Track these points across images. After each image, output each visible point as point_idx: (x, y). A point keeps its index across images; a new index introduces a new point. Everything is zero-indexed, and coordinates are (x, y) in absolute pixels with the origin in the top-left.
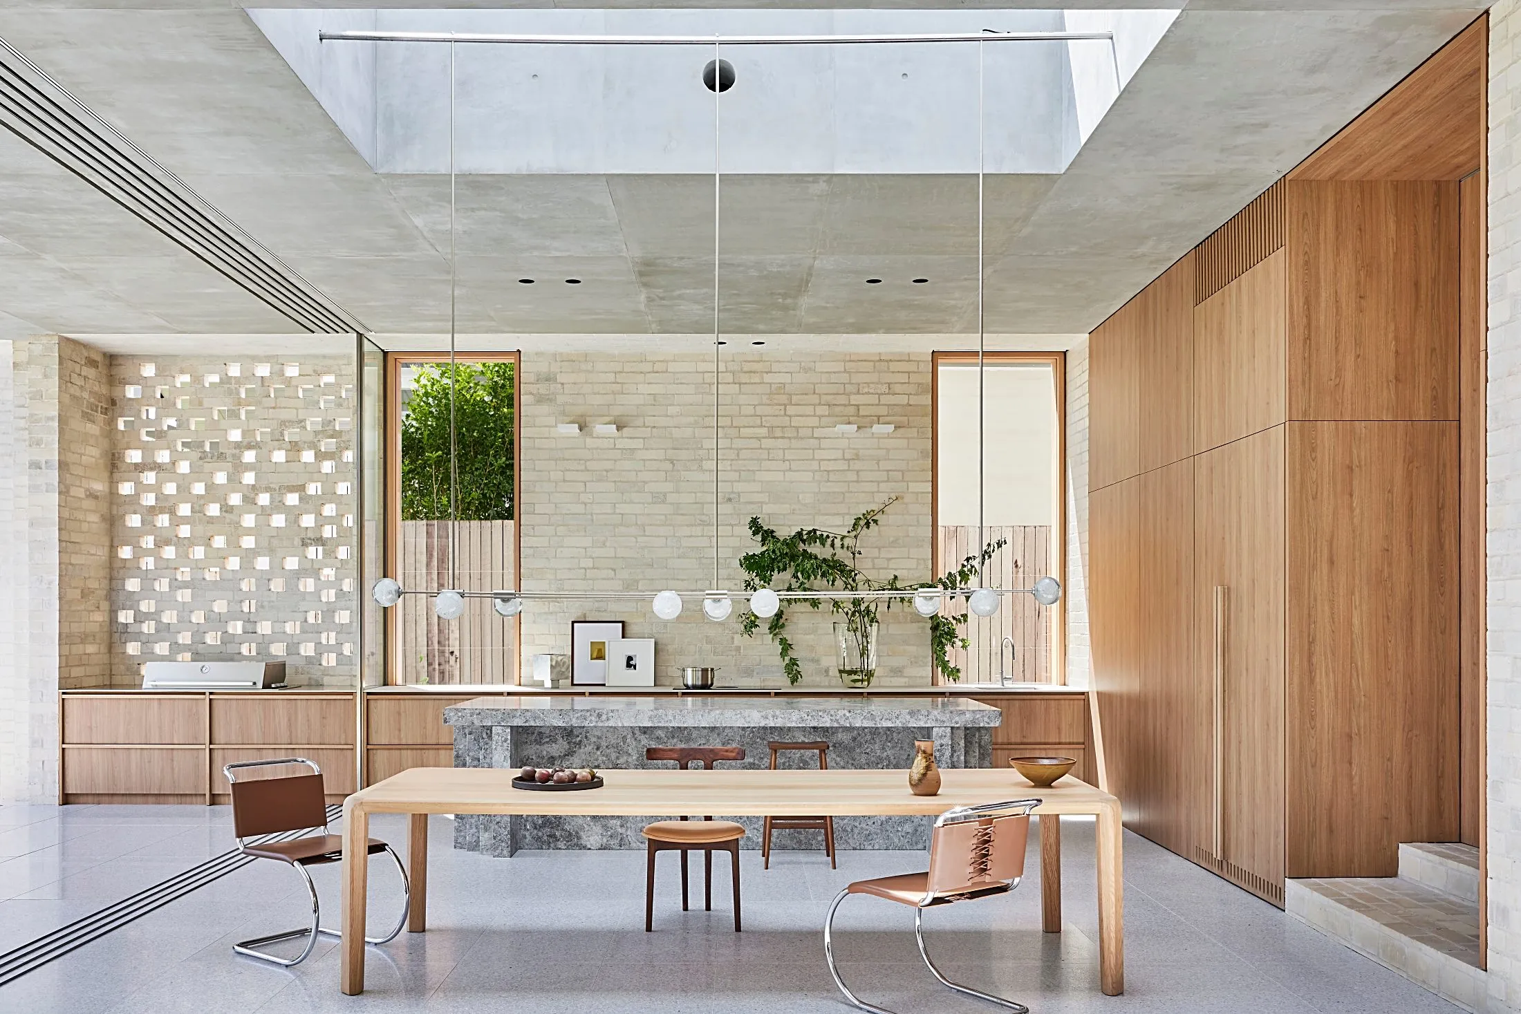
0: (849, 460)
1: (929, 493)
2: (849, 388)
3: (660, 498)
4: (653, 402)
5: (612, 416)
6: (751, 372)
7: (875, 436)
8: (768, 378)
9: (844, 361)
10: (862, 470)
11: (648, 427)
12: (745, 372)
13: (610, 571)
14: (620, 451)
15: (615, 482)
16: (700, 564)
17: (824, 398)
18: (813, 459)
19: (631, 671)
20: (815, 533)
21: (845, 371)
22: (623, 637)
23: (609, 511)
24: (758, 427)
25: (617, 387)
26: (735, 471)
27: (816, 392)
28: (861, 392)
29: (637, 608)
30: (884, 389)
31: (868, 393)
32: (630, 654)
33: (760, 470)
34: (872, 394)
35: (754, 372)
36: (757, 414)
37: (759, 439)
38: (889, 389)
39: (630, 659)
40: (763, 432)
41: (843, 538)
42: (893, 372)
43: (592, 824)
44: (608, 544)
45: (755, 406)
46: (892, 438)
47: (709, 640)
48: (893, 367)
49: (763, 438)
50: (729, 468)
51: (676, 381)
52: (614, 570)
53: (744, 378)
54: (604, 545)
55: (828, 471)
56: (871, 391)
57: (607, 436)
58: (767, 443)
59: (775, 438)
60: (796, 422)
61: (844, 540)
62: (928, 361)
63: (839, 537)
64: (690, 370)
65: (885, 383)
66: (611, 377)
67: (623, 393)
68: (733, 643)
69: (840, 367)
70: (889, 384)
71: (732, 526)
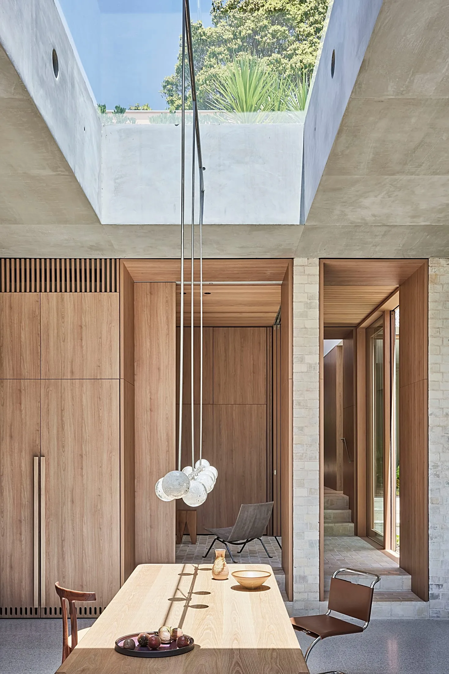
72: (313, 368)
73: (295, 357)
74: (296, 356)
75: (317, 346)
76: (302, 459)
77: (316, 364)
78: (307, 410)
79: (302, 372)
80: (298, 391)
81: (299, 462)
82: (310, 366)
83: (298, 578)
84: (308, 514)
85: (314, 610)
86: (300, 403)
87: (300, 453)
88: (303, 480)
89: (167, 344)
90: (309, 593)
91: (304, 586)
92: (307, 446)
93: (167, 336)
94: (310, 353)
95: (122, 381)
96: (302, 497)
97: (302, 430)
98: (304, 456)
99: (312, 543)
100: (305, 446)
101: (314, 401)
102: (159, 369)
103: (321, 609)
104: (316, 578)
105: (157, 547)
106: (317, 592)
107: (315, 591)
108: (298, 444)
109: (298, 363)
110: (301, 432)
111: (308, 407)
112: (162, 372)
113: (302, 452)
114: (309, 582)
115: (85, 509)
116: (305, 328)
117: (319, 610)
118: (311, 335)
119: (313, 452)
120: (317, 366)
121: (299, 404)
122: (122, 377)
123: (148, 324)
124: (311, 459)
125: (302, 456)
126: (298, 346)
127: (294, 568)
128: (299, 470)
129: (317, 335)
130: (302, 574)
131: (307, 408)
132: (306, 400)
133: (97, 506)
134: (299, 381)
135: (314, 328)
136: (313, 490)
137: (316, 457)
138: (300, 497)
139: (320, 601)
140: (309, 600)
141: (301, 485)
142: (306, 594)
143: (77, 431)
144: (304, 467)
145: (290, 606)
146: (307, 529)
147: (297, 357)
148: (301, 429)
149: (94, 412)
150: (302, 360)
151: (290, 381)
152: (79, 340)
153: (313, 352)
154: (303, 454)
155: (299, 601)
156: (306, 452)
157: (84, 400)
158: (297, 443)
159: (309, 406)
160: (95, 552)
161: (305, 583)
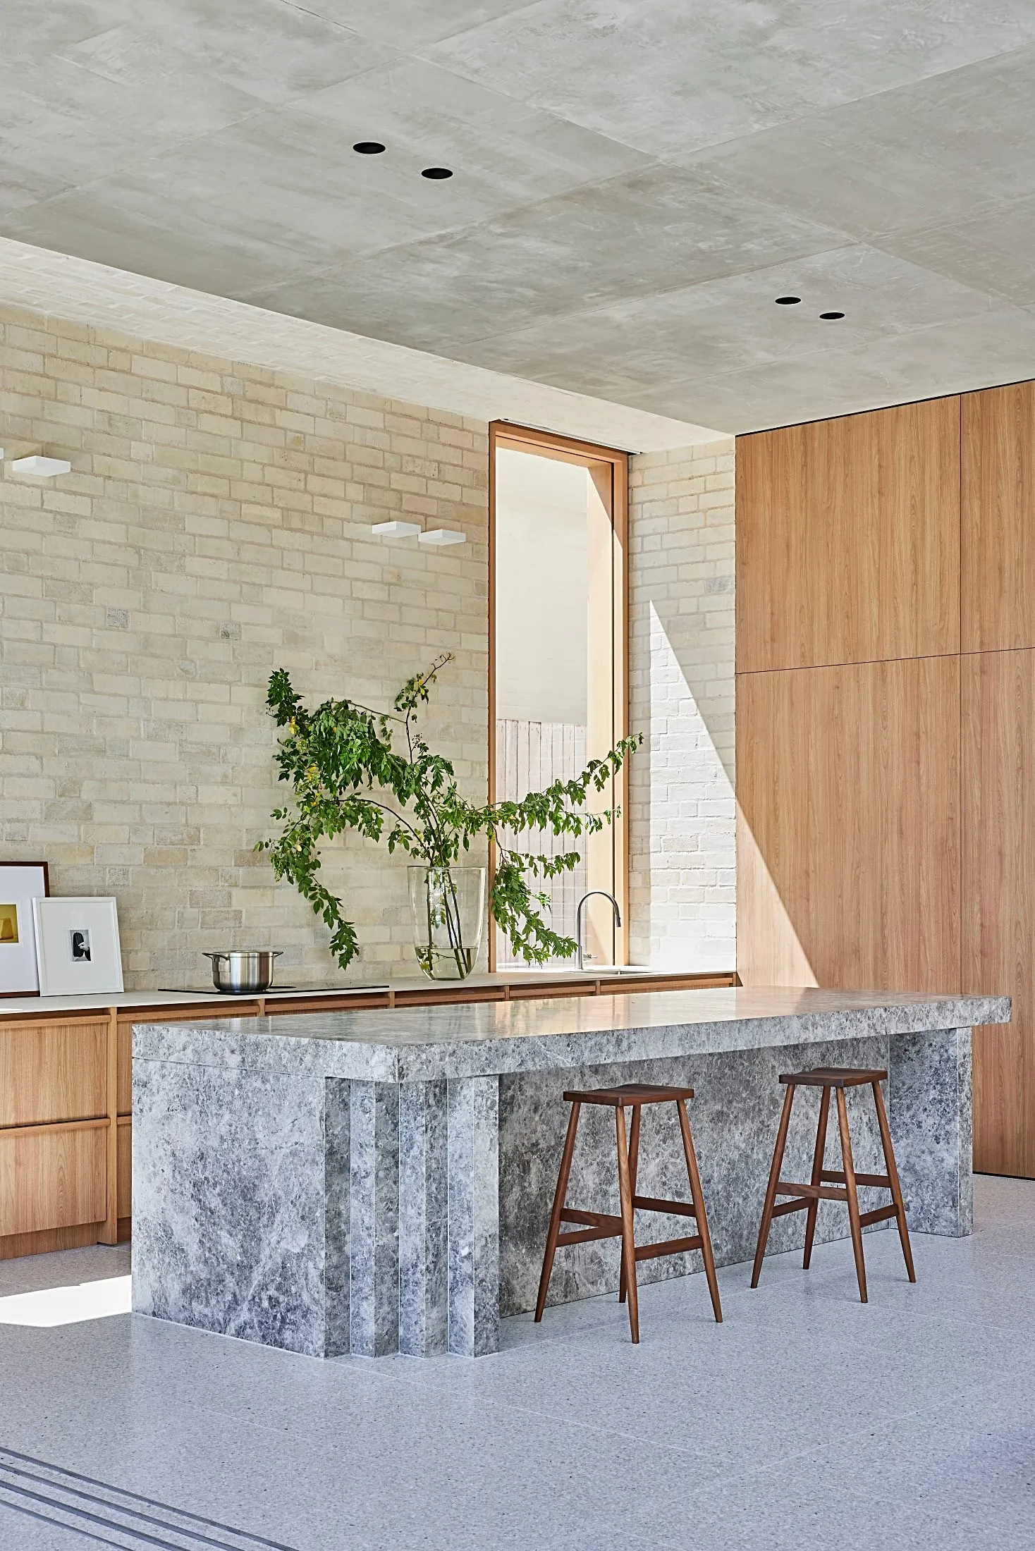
0: (390, 584)
1: (483, 653)
2: (391, 461)
3: (119, 620)
4: (107, 428)
5: (38, 442)
6: (257, 402)
7: (422, 548)
8: (283, 418)
9: (383, 411)
10: (406, 605)
11: (100, 475)
12: (250, 401)
13: (33, 759)
14: (51, 516)
15: (42, 577)
16: (181, 753)
17: (359, 471)
18: (343, 577)
19: (83, 963)
20: (346, 707)
21: (384, 430)
22: (47, 895)
23: (32, 637)
24: (268, 505)
25: (48, 385)
26: (235, 582)
27: (348, 459)
28: (404, 470)
29: (79, 837)
30: (432, 470)
31: (412, 473)
32: (78, 928)
33: (270, 586)
34: (418, 475)
35: (262, 403)
36: (267, 481)
37: (270, 528)
38: (439, 471)
39: (77, 938)
40: (275, 515)
41: (384, 718)
42: (444, 445)
43: (528, 1260)
44: (29, 704)
45: (264, 465)
46: (442, 555)
47: (194, 899)
48: (447, 435)
49: (275, 527)
50: (225, 577)
51: (144, 395)
52: (40, 758)
53: (249, 412)
54: (22, 706)
55: (363, 600)
56: (417, 471)
57: (29, 482)
58: (281, 537)
59: (291, 530)
60: (321, 506)
61: (387, 722)
62: (484, 435)
63: (378, 717)
64: (167, 379)
65: (436, 461)
66: (34, 362)
67: (56, 400)
68: (230, 905)
69: (376, 420)
70: (439, 463)
71: (230, 683)
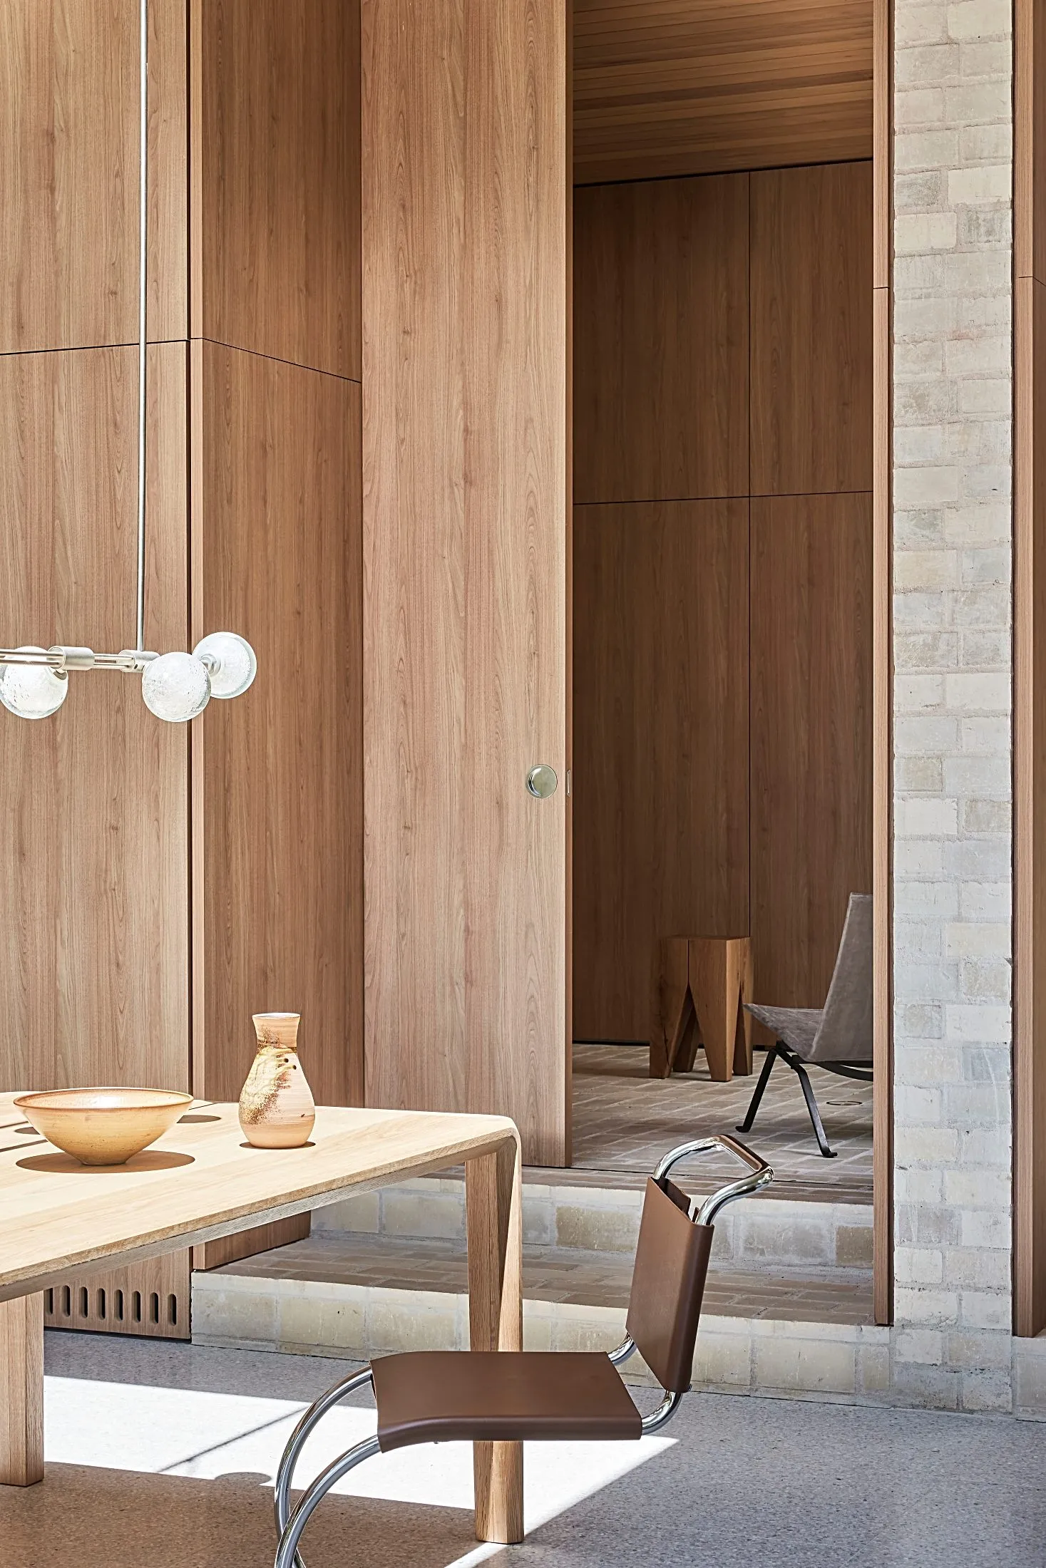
72: (983, 230)
73: (902, 185)
74: (907, 178)
75: (1000, 121)
76: (934, 663)
77: (997, 206)
78: (957, 427)
79: (935, 253)
80: (915, 342)
81: (917, 673)
82: (971, 220)
83: (915, 1218)
84: (959, 918)
85: (987, 1375)
86: (922, 396)
87: (922, 632)
88: (939, 757)
89: (532, 190)
90: (964, 1294)
91: (944, 1258)
92: (956, 601)
93: (530, 156)
94: (972, 159)
95: (197, 346)
96: (932, 838)
97: (932, 525)
98: (943, 647)
99: (980, 1057)
100: (947, 599)
101: (991, 382)
102: (499, 301)
103: (1018, 1370)
104: (996, 1223)
105: (492, 1063)
106: (1001, 1289)
107: (994, 1284)
108: (915, 590)
109: (914, 209)
110: (926, 532)
111: (961, 417)
112: (510, 311)
113: (934, 627)
114: (966, 1240)
115: (63, 883)
116: (950, 42)
117: (1013, 1378)
118: (975, 74)
119: (982, 626)
120: (1002, 220)
121: (920, 401)
122: (197, 331)
123: (456, 112)
124: (974, 661)
125: (934, 647)
126: (920, 131)
127: (896, 1172)
128: (919, 714)
129: (1002, 71)
130: (932, 1198)
131: (955, 418)
132: (954, 383)
133: (106, 871)
134: (918, 292)
135: (991, 39)
136: (982, 808)
137: (997, 650)
138: (924, 838)
139: (1014, 1334)
140: (965, 1324)
141: (932, 786)
142: (952, 1296)
143: (35, 564)
144: (944, 699)
145: (879, 1345)
146: (958, 990)
147: (911, 185)
148: (930, 519)
149: (97, 485)
150: (933, 196)
151: (879, 298)
152: (44, 192)
153: (985, 154)
154: (936, 637)
155: (921, 1325)
156: (950, 628)
157: (61, 436)
158: (911, 587)
159: (964, 409)
160: (99, 1060)
161: (945, 1243)
